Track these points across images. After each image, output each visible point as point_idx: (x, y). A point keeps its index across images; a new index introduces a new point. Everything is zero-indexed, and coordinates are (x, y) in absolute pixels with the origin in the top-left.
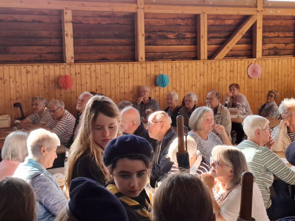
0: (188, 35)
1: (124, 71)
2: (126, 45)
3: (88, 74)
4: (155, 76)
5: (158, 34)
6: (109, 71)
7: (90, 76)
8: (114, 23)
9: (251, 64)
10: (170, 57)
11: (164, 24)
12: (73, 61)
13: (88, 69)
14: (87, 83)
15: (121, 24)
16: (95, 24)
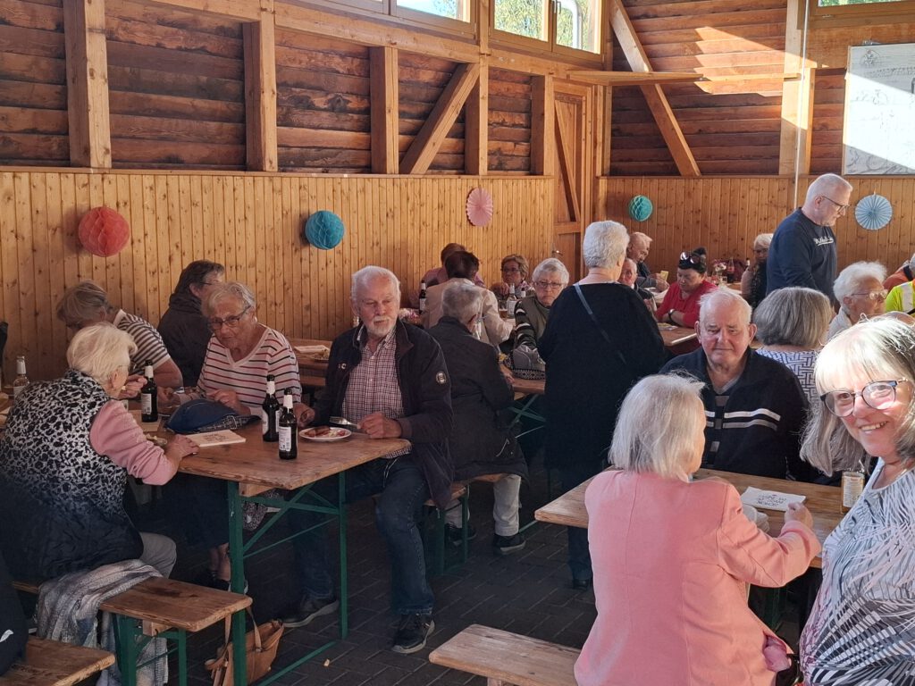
0: (354, 103)
1: (235, 199)
2: (224, 118)
3: (149, 207)
4: (300, 215)
5: (294, 94)
6: (200, 200)
7: (155, 212)
8: (194, 48)
9: (473, 189)
10: (319, 162)
11: (304, 65)
12: (108, 162)
13: (148, 189)
14: (146, 235)
15: (210, 54)
16: (148, 45)
